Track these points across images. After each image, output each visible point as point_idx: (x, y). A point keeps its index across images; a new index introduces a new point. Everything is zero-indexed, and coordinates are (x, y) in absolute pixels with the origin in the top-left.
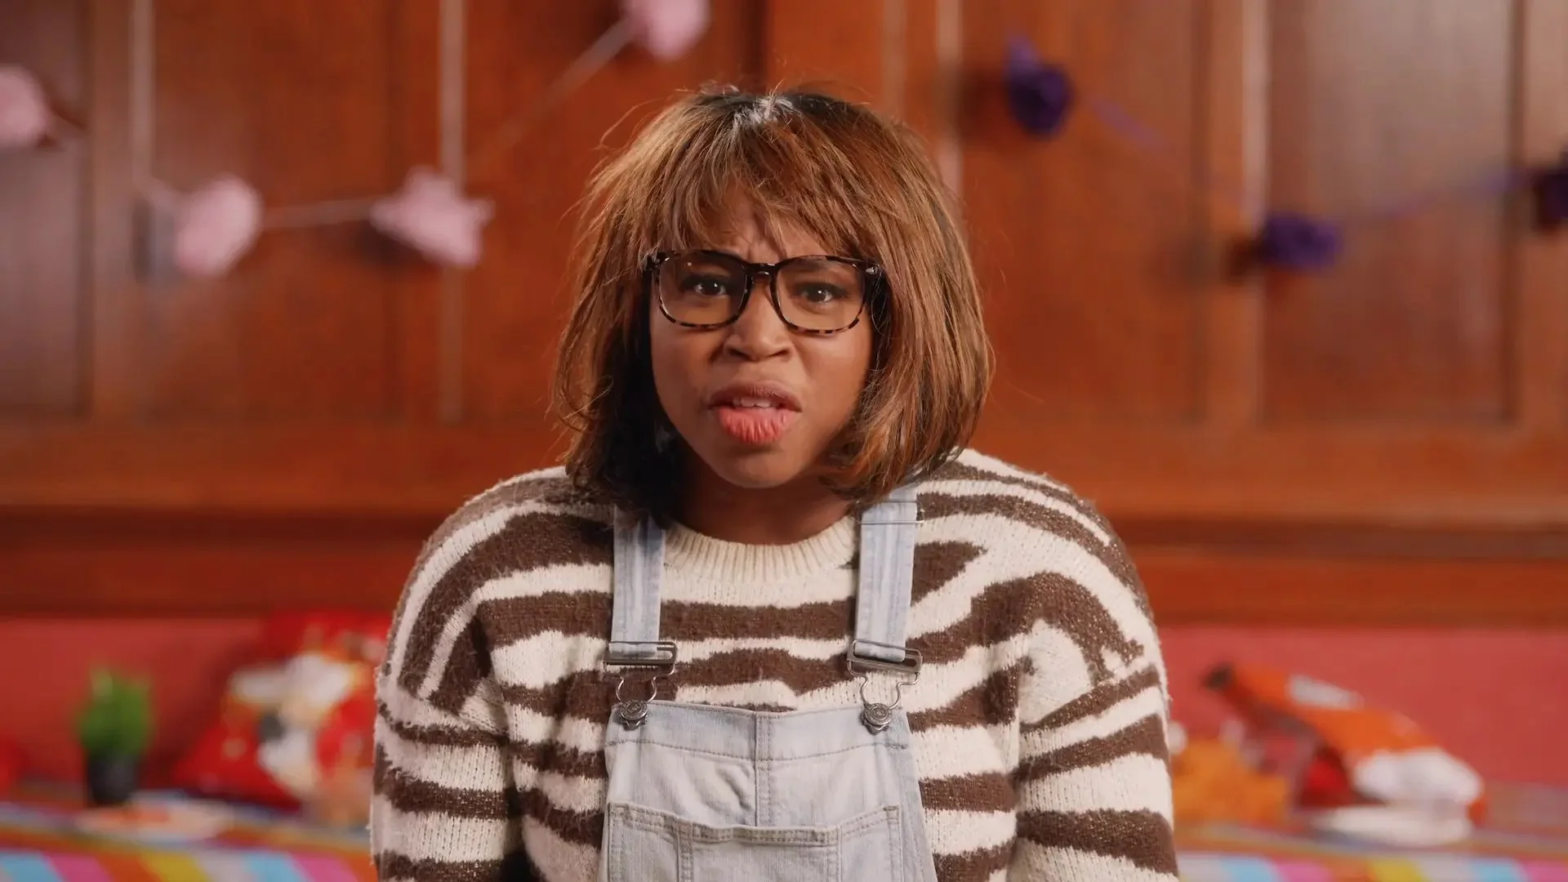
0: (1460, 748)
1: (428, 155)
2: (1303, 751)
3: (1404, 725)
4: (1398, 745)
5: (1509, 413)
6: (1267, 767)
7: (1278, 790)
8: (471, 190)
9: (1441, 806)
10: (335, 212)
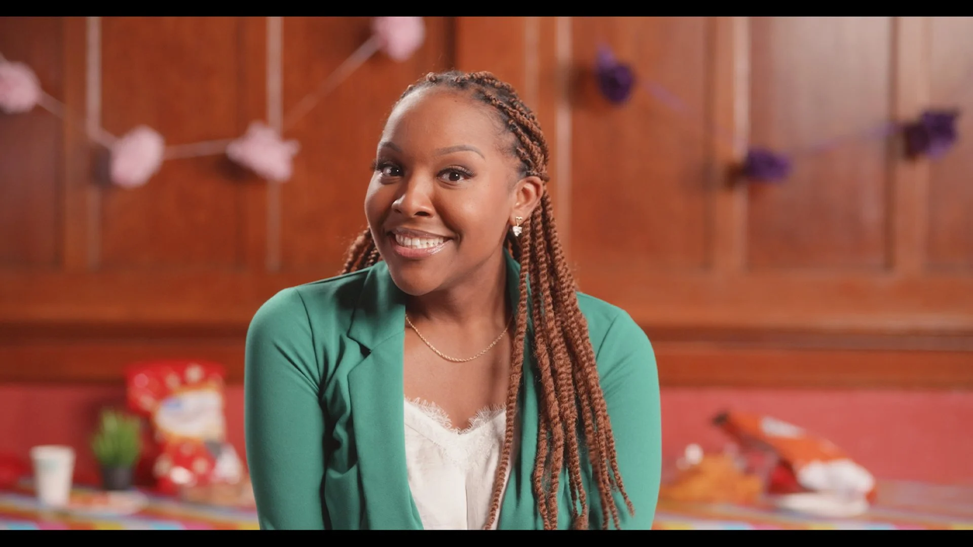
0: (861, 460)
1: (261, 115)
2: (770, 462)
3: (828, 446)
4: (826, 458)
5: (889, 264)
6: (749, 471)
7: (756, 484)
8: (286, 135)
9: (850, 494)
10: (206, 149)
